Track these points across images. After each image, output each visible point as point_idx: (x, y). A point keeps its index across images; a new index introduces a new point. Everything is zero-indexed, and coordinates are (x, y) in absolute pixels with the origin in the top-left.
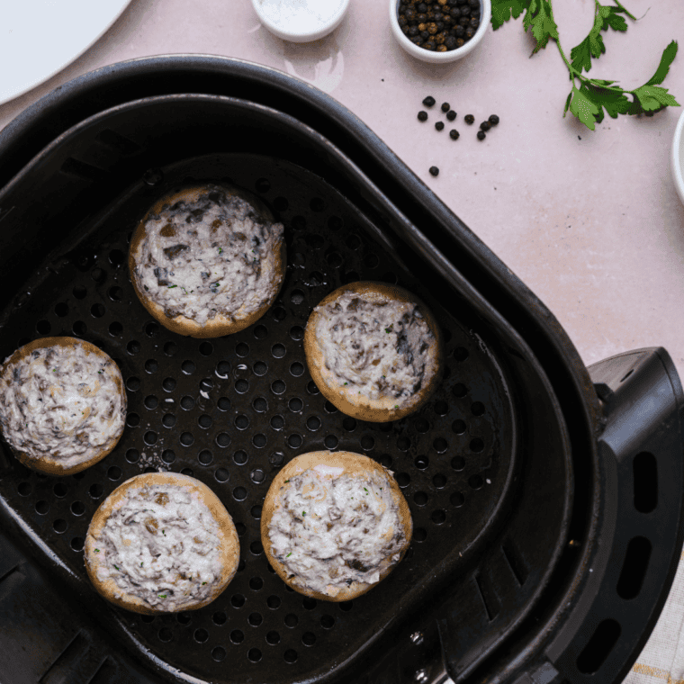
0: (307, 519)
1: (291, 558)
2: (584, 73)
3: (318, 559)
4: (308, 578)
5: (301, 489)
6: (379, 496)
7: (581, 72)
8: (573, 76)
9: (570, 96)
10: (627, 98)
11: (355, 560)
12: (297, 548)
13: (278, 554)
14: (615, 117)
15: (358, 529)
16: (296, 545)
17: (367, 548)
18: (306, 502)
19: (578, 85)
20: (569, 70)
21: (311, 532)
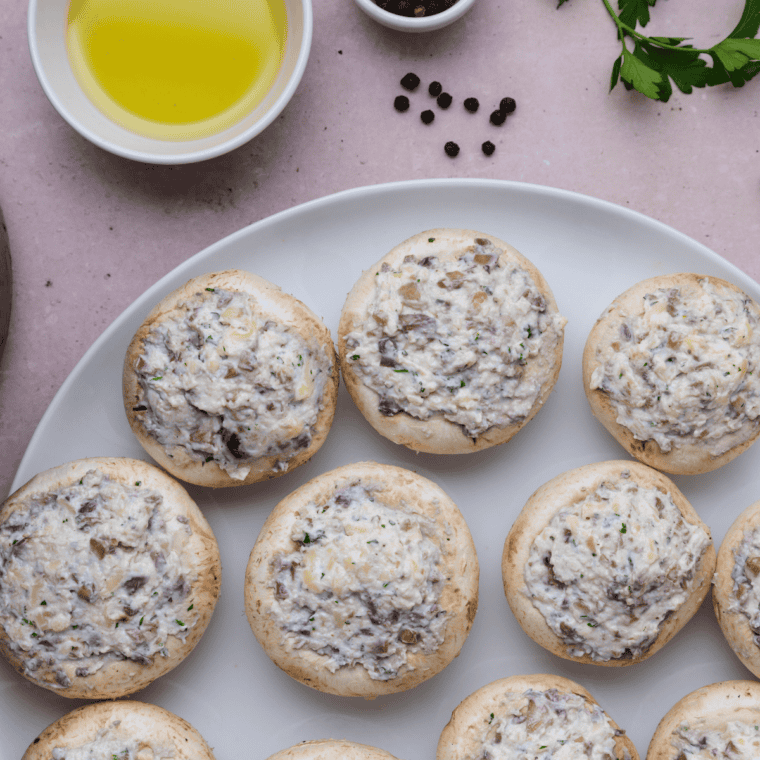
0: (208, 348)
1: (158, 383)
2: (639, 29)
3: (190, 403)
4: (160, 422)
5: (224, 309)
6: (311, 377)
7: (634, 28)
8: (623, 34)
9: (619, 60)
10: (704, 63)
11: (234, 436)
12: (173, 375)
13: (144, 370)
14: (688, 91)
15: (263, 398)
16: (174, 371)
17: (259, 430)
18: (219, 328)
19: (630, 47)
20: (617, 25)
21: (204, 366)
